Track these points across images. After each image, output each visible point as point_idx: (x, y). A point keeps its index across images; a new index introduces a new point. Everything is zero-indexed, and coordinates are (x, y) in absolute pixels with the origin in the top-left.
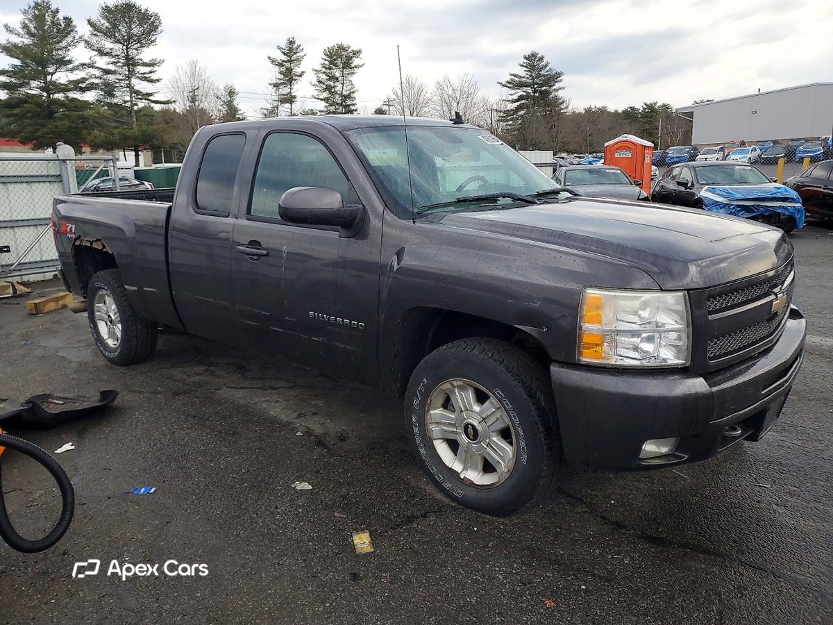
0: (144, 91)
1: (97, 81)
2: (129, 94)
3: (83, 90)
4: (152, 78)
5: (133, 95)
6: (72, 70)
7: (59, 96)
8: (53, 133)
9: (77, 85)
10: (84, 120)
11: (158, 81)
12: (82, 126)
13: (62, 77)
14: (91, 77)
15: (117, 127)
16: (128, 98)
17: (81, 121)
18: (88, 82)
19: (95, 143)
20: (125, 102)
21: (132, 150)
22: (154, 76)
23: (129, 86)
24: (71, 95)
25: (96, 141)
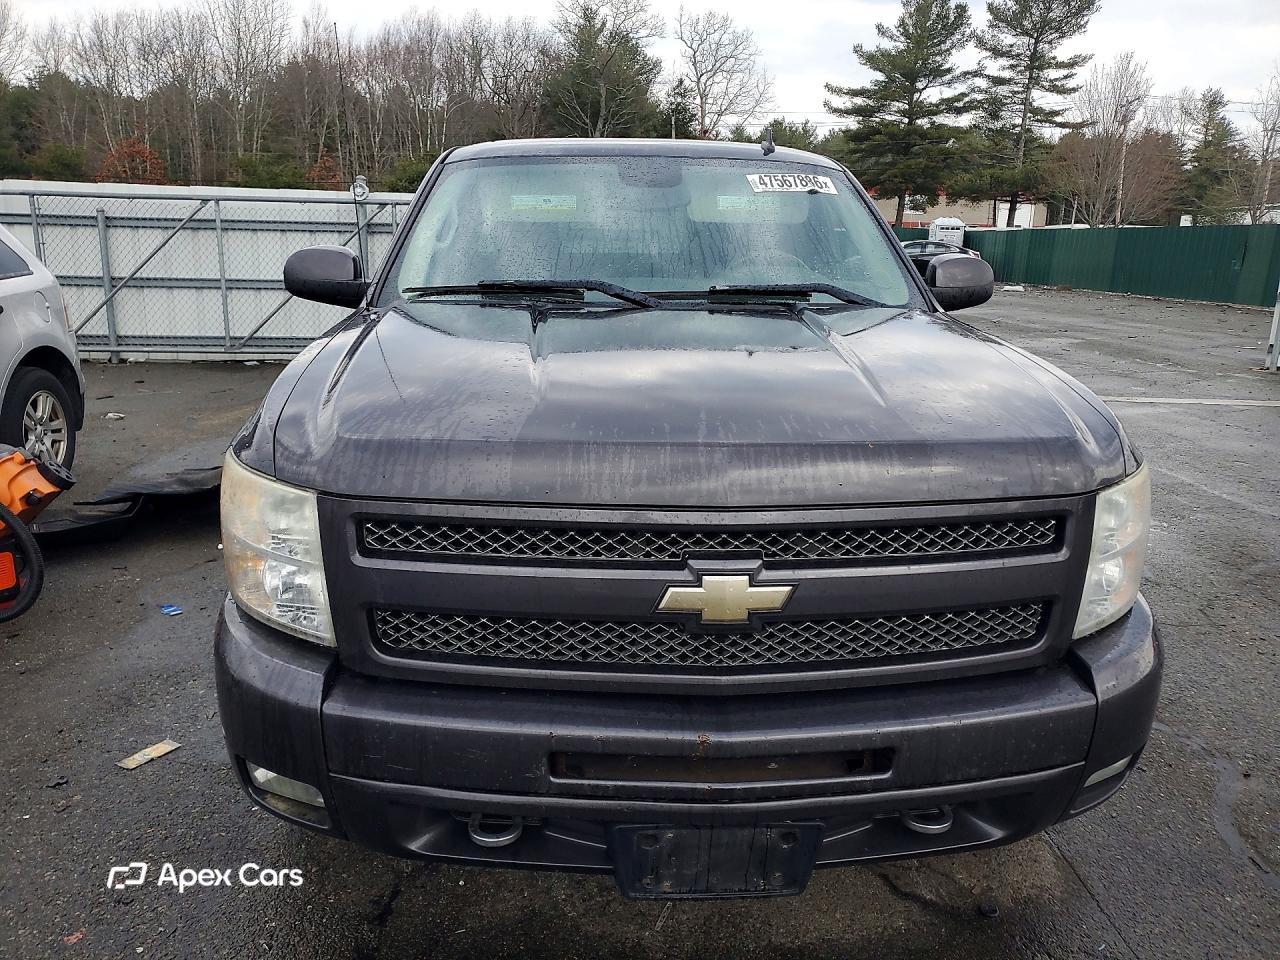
0: (1047, 108)
1: (979, 97)
2: (1021, 114)
3: (959, 111)
4: (1068, 86)
5: (1029, 115)
6: (949, 83)
7: (923, 122)
8: (903, 176)
9: (951, 106)
10: (948, 154)
11: (1074, 90)
12: (941, 165)
13: (932, 94)
14: (973, 90)
15: (992, 166)
16: (1019, 121)
17: (942, 157)
18: (967, 99)
19: (954, 189)
20: (1015, 126)
21: (1007, 201)
22: (1071, 84)
23: (1027, 102)
24: (940, 119)
25: (956, 187)
